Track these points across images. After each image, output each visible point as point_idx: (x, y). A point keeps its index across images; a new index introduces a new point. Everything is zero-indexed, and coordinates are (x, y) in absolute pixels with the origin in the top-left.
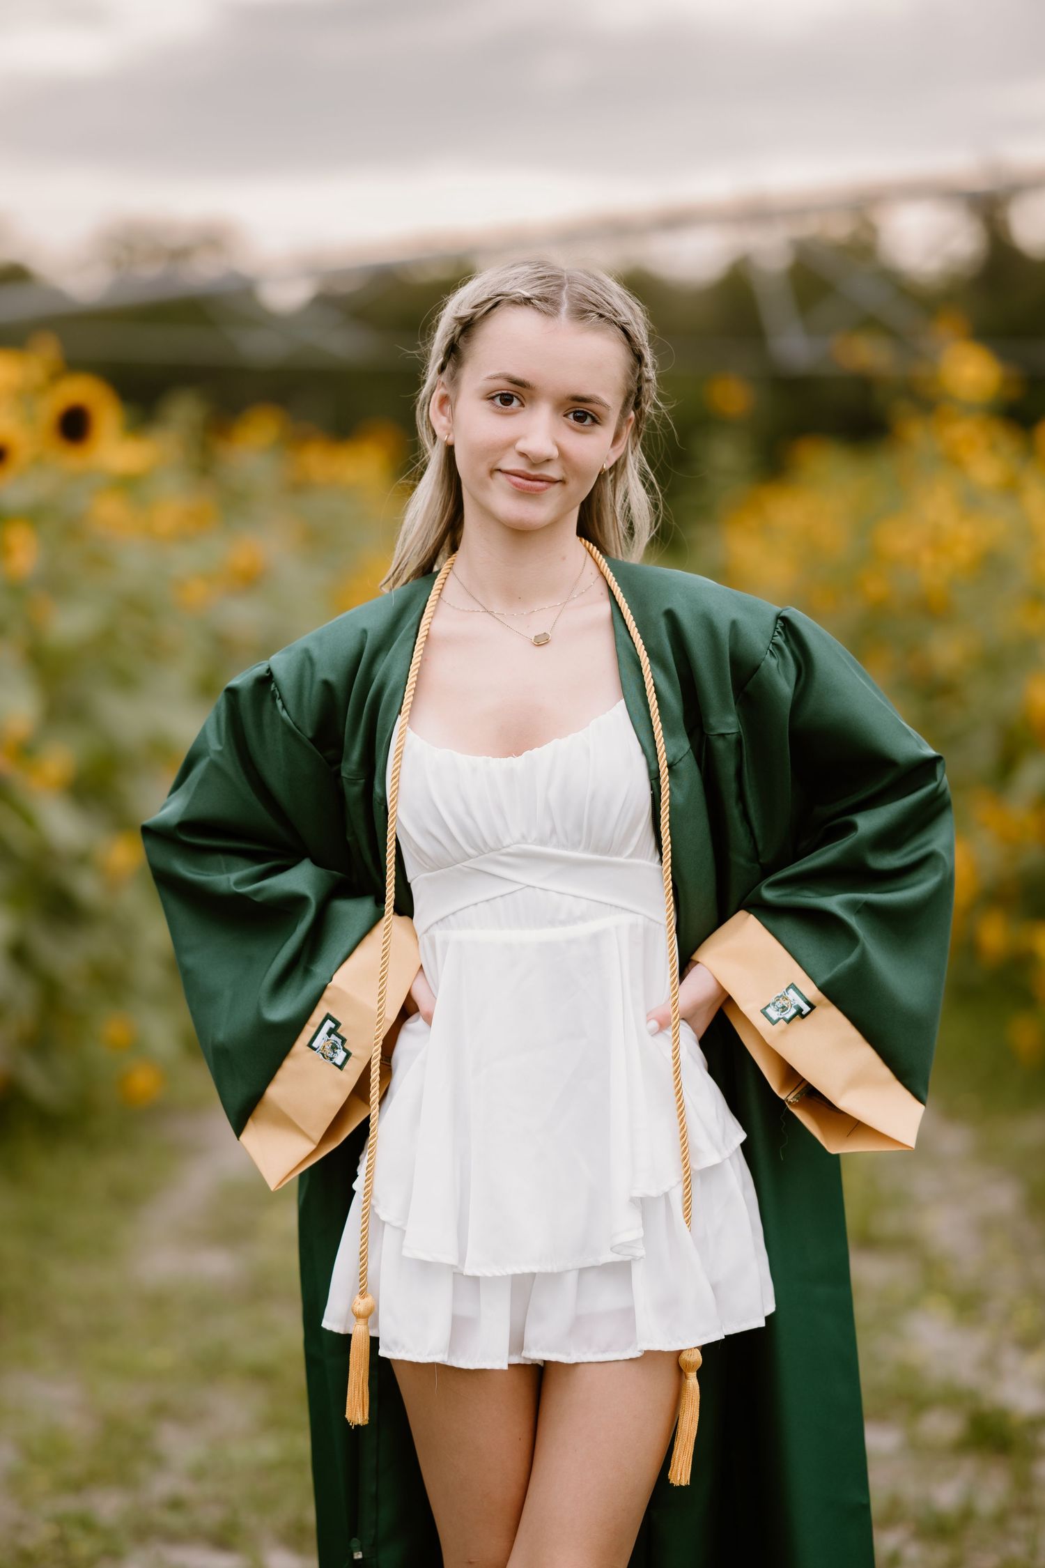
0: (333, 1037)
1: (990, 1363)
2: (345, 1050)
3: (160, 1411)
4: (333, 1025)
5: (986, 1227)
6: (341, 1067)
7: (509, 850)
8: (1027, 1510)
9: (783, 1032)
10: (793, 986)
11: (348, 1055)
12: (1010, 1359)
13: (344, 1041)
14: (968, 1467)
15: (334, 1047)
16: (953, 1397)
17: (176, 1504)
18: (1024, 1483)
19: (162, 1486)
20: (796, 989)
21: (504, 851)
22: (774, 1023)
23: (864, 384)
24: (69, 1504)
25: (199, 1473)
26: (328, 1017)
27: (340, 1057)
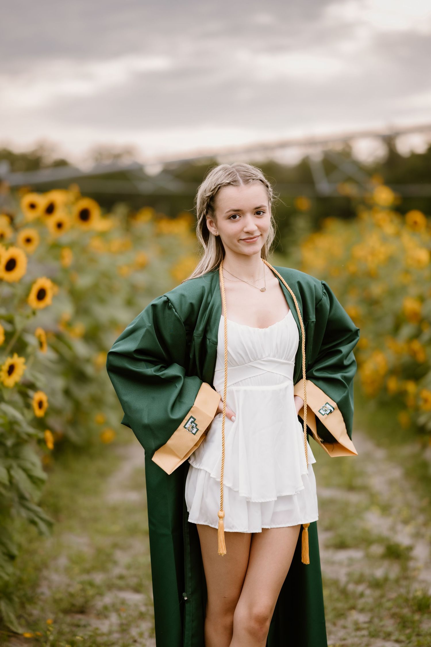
0: (193, 424)
1: (393, 529)
2: (196, 428)
3: (115, 546)
4: (193, 420)
5: (391, 483)
6: (194, 434)
7: (264, 359)
8: (406, 578)
9: (326, 418)
10: (327, 403)
11: (198, 430)
12: (400, 527)
13: (196, 425)
14: (386, 563)
15: (193, 427)
16: (380, 540)
17: (121, 577)
18: (405, 569)
19: (117, 571)
20: (329, 404)
21: (262, 360)
22: (323, 415)
23: (348, 200)
24: (85, 577)
25: (129, 567)
26: (191, 417)
27: (195, 430)
